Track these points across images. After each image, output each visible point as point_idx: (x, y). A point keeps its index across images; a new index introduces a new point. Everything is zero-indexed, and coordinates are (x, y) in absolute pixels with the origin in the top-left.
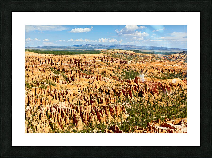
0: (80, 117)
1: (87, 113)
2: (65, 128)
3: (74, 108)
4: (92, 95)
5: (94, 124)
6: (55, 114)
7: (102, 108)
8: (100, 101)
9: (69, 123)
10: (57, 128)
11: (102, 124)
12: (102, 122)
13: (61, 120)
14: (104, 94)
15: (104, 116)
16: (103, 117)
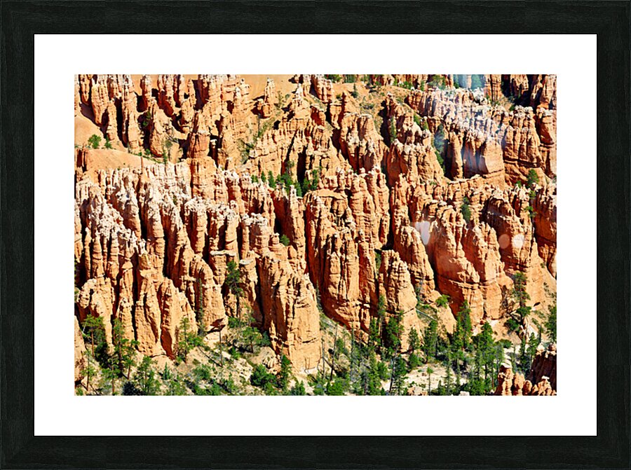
0: (306, 279)
1: (361, 251)
2: (194, 354)
3: (256, 208)
4: (401, 109)
5: (413, 334)
6: (116, 251)
7: (476, 208)
8: (459, 161)
9: (225, 322)
10: (139, 358)
11: (477, 331)
12: (475, 317)
13: (162, 297)
14: (494, 102)
15: (490, 274)
16: (483, 280)
